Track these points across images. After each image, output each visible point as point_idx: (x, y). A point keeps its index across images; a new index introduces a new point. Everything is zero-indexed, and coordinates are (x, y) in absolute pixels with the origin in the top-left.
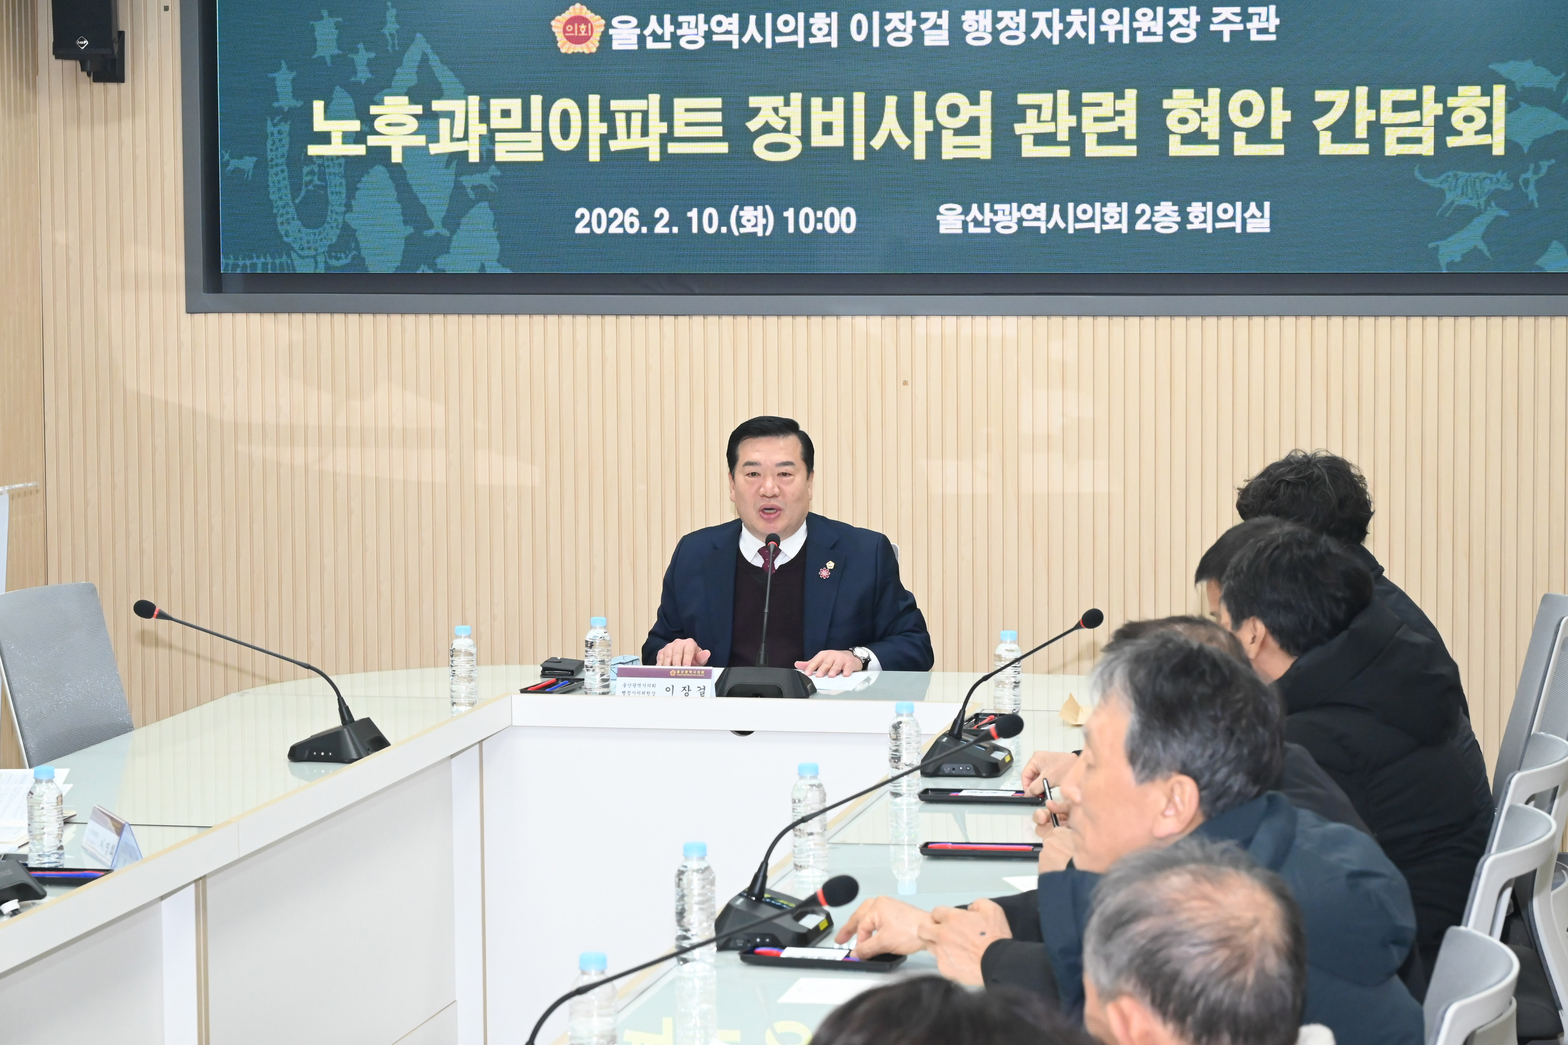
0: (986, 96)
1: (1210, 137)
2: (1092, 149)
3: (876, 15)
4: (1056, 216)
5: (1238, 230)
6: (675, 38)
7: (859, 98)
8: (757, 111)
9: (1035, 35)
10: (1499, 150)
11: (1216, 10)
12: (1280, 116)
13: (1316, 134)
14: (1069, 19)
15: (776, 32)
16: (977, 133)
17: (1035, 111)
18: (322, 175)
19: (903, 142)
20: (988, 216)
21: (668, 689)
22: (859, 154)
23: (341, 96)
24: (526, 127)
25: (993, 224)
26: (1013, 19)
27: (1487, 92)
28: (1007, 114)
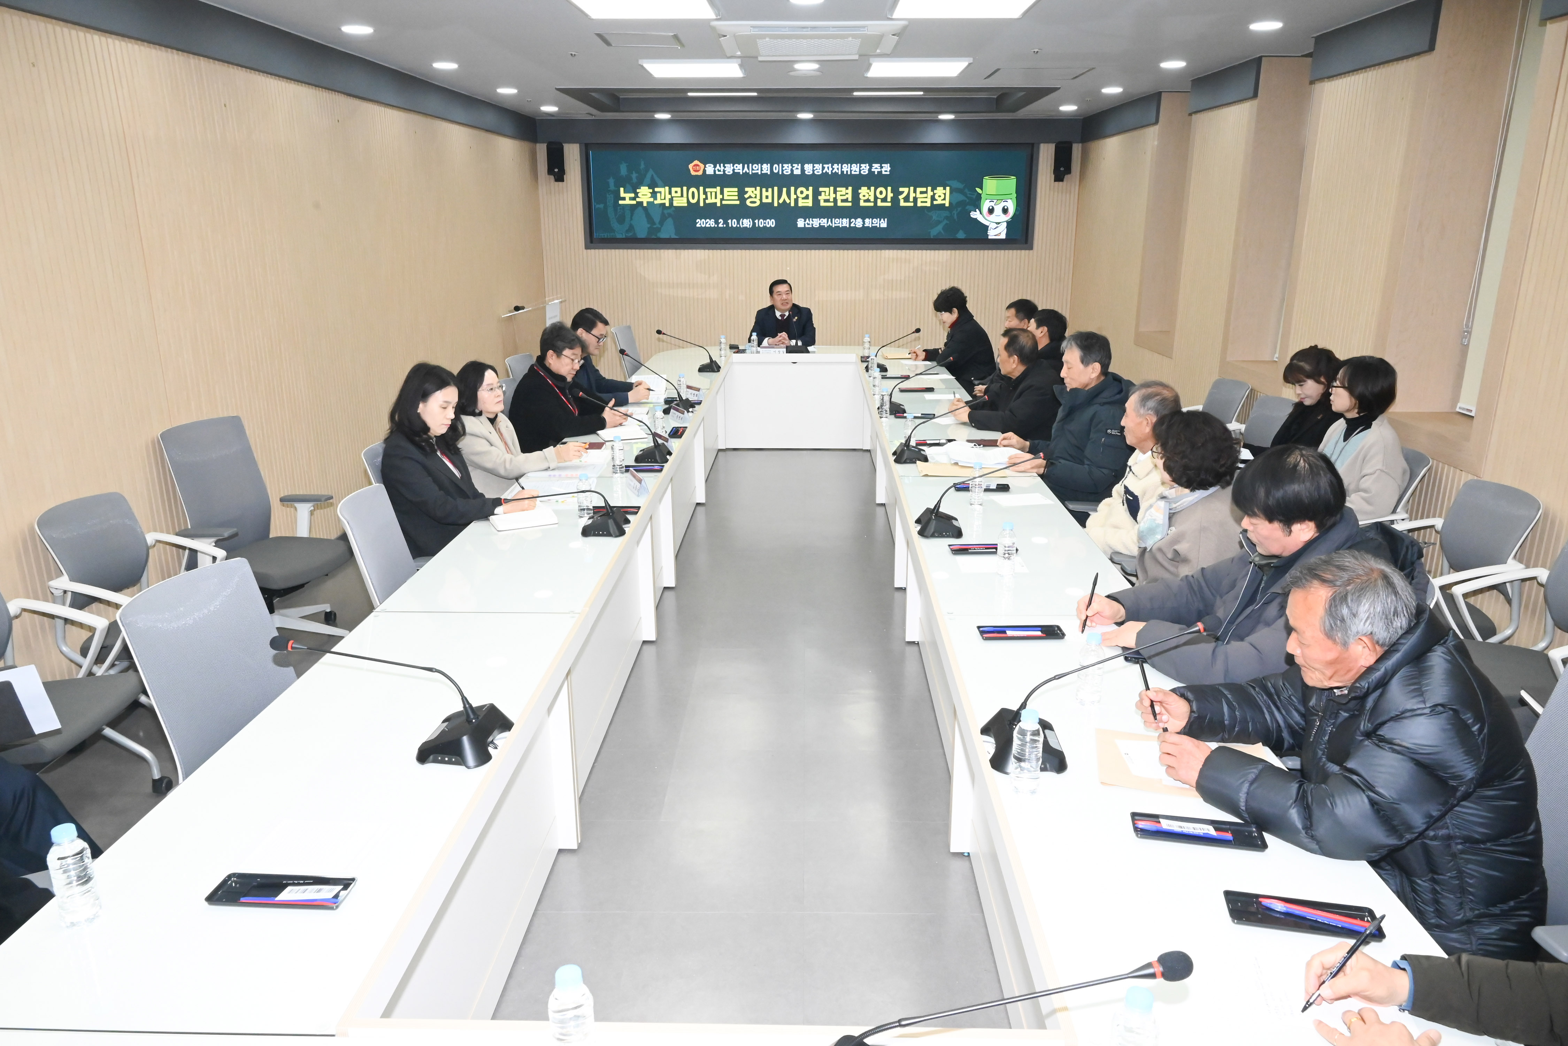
0: (811, 188)
1: (871, 201)
2: (840, 204)
3: (780, 165)
4: (829, 222)
5: (878, 226)
6: (724, 171)
7: (776, 189)
8: (747, 192)
9: (824, 171)
10: (947, 205)
11: (873, 165)
12: (890, 195)
13: (900, 200)
15: (753, 170)
16: (808, 199)
17: (824, 193)
18: (624, 209)
19: (788, 201)
20: (811, 222)
22: (776, 204)
23: (628, 186)
24: (682, 196)
25: (812, 224)
26: (818, 167)
27: (945, 189)
28: (816, 194)
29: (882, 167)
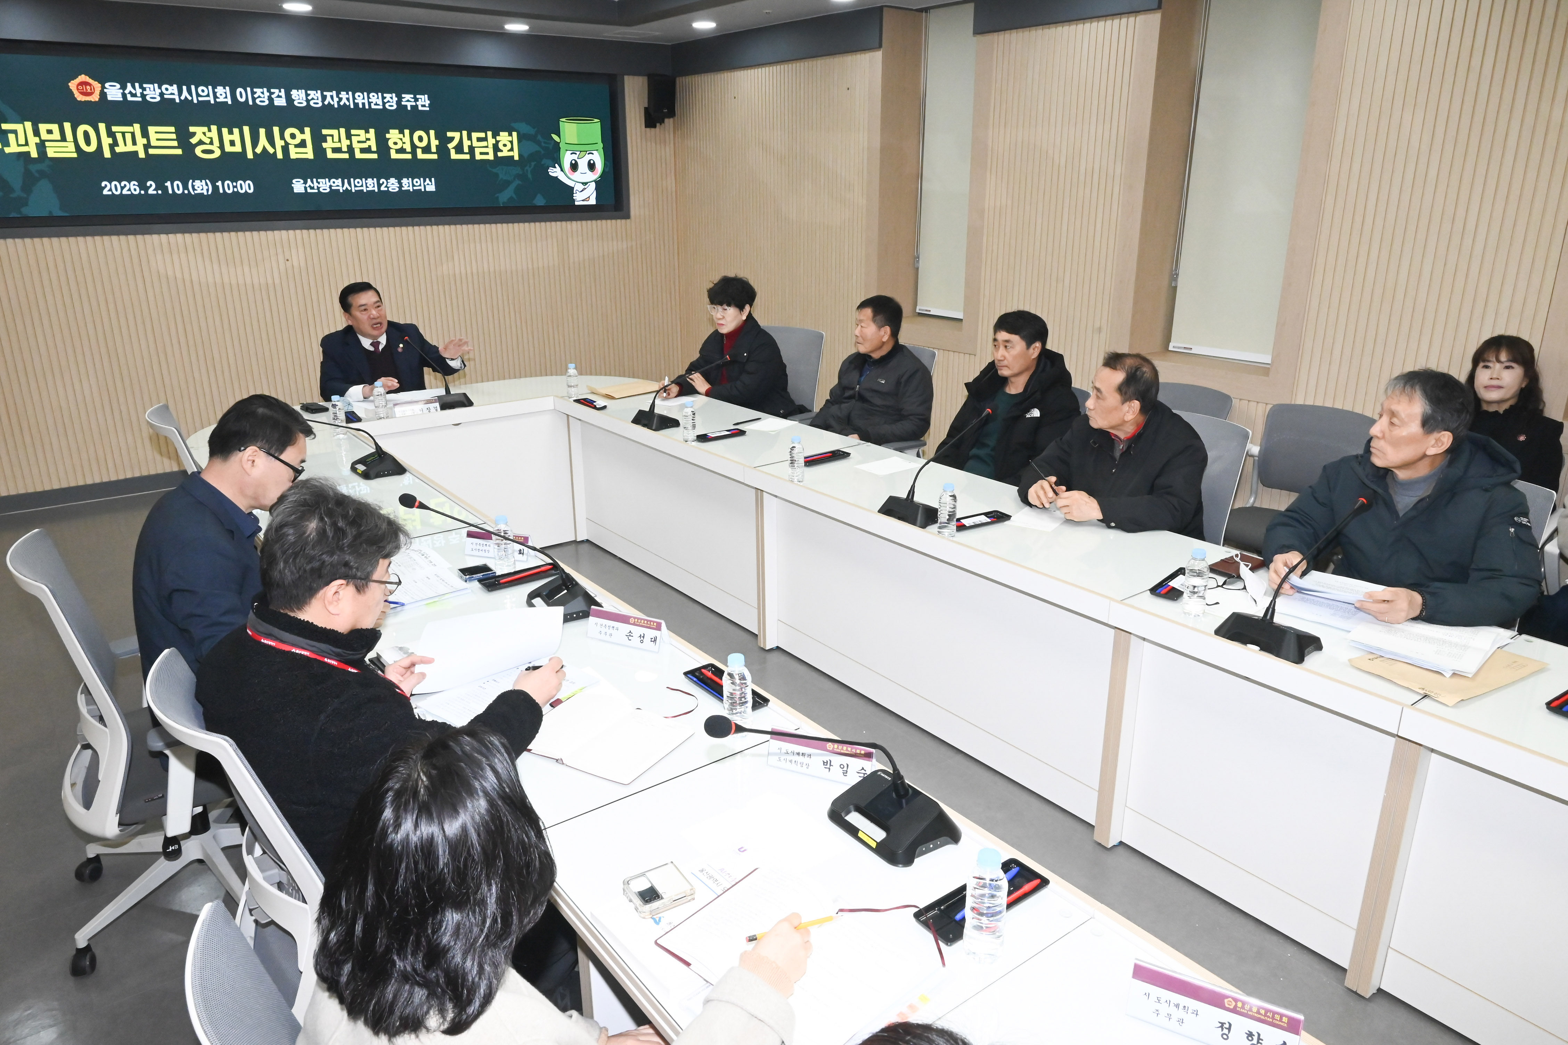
0: (307, 130)
1: (407, 151)
2: (359, 155)
4: (346, 185)
5: (423, 190)
6: (143, 96)
7: (246, 129)
8: (194, 134)
9: (326, 103)
10: (516, 158)
11: (403, 96)
12: (435, 143)
13: (449, 150)
14: (340, 96)
15: (198, 95)
16: (305, 147)
17: (331, 138)
19: (271, 150)
20: (316, 185)
22: (250, 156)
24: (63, 138)
25: (318, 188)
26: (315, 95)
27: (510, 135)
28: (318, 140)
29: (416, 100)
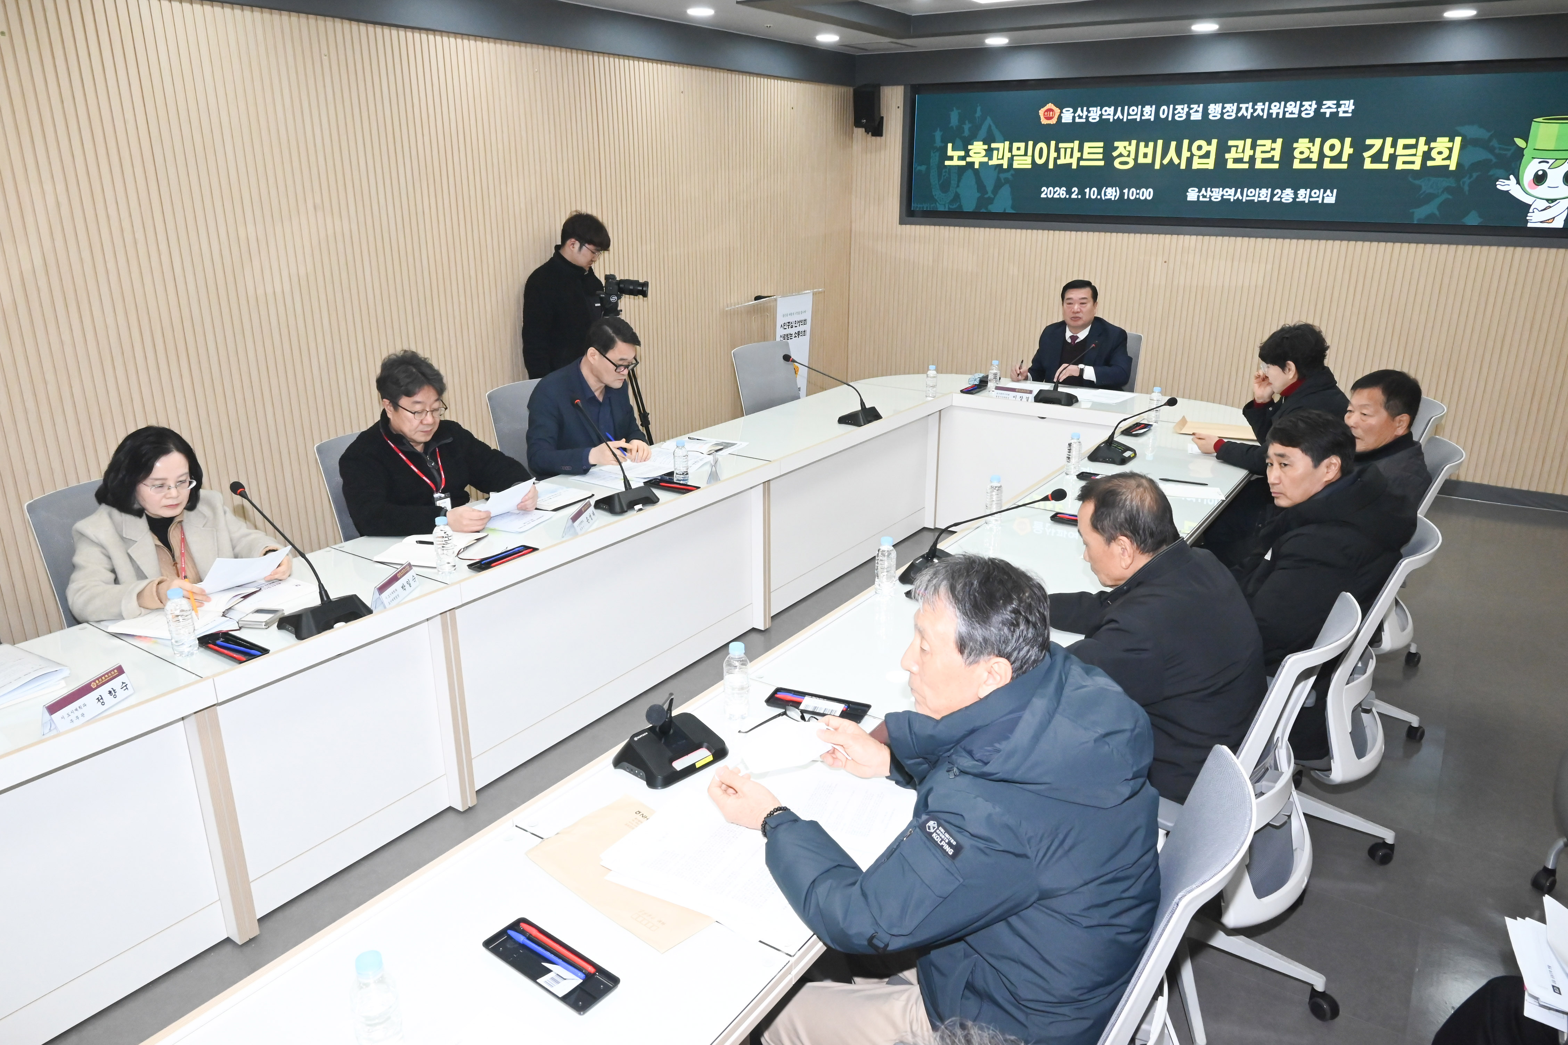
0: (1214, 142)
1: (1313, 160)
2: (1259, 165)
3: (1171, 106)
4: (1239, 194)
5: (1320, 202)
6: (1087, 117)
7: (1160, 143)
8: (1117, 148)
9: (1240, 115)
10: (1453, 167)
11: (1324, 102)
12: (1348, 151)
13: (1363, 159)
14: (1256, 107)
15: (1129, 114)
16: (1208, 157)
17: (1235, 148)
18: (949, 173)
19: (1176, 161)
20: (1209, 193)
21: (1014, 397)
22: (1157, 166)
23: (959, 142)
24: (1026, 154)
25: (1210, 197)
26: (1231, 108)
27: (1452, 140)
28: (1223, 149)
